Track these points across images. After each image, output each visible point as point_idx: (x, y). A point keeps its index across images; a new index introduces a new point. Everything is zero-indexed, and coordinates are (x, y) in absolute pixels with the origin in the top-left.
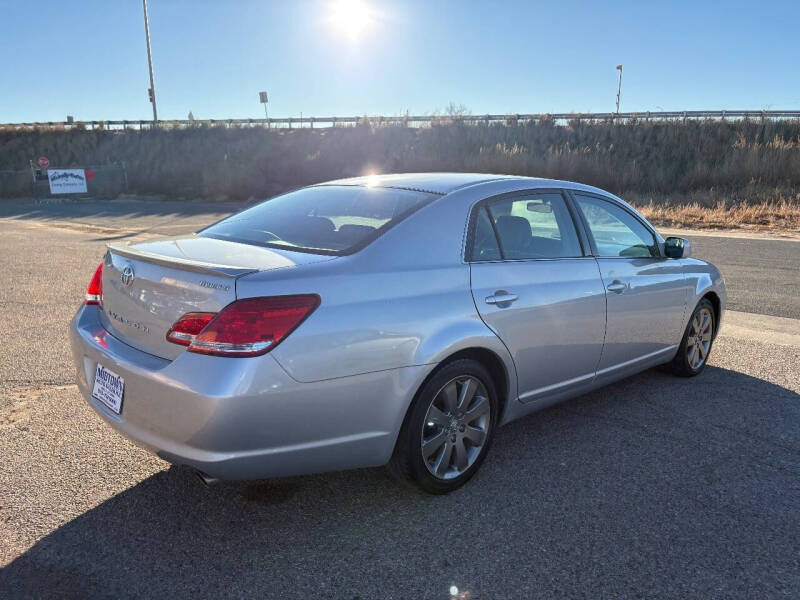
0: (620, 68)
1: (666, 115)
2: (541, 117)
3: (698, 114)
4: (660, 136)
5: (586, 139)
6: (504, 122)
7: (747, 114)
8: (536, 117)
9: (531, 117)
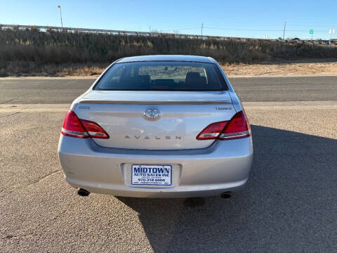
0: (59, 7)
1: (89, 30)
2: (32, 27)
3: (102, 30)
4: (90, 39)
5: (58, 39)
6: (12, 28)
7: (119, 32)
8: (29, 27)
9: (26, 26)
